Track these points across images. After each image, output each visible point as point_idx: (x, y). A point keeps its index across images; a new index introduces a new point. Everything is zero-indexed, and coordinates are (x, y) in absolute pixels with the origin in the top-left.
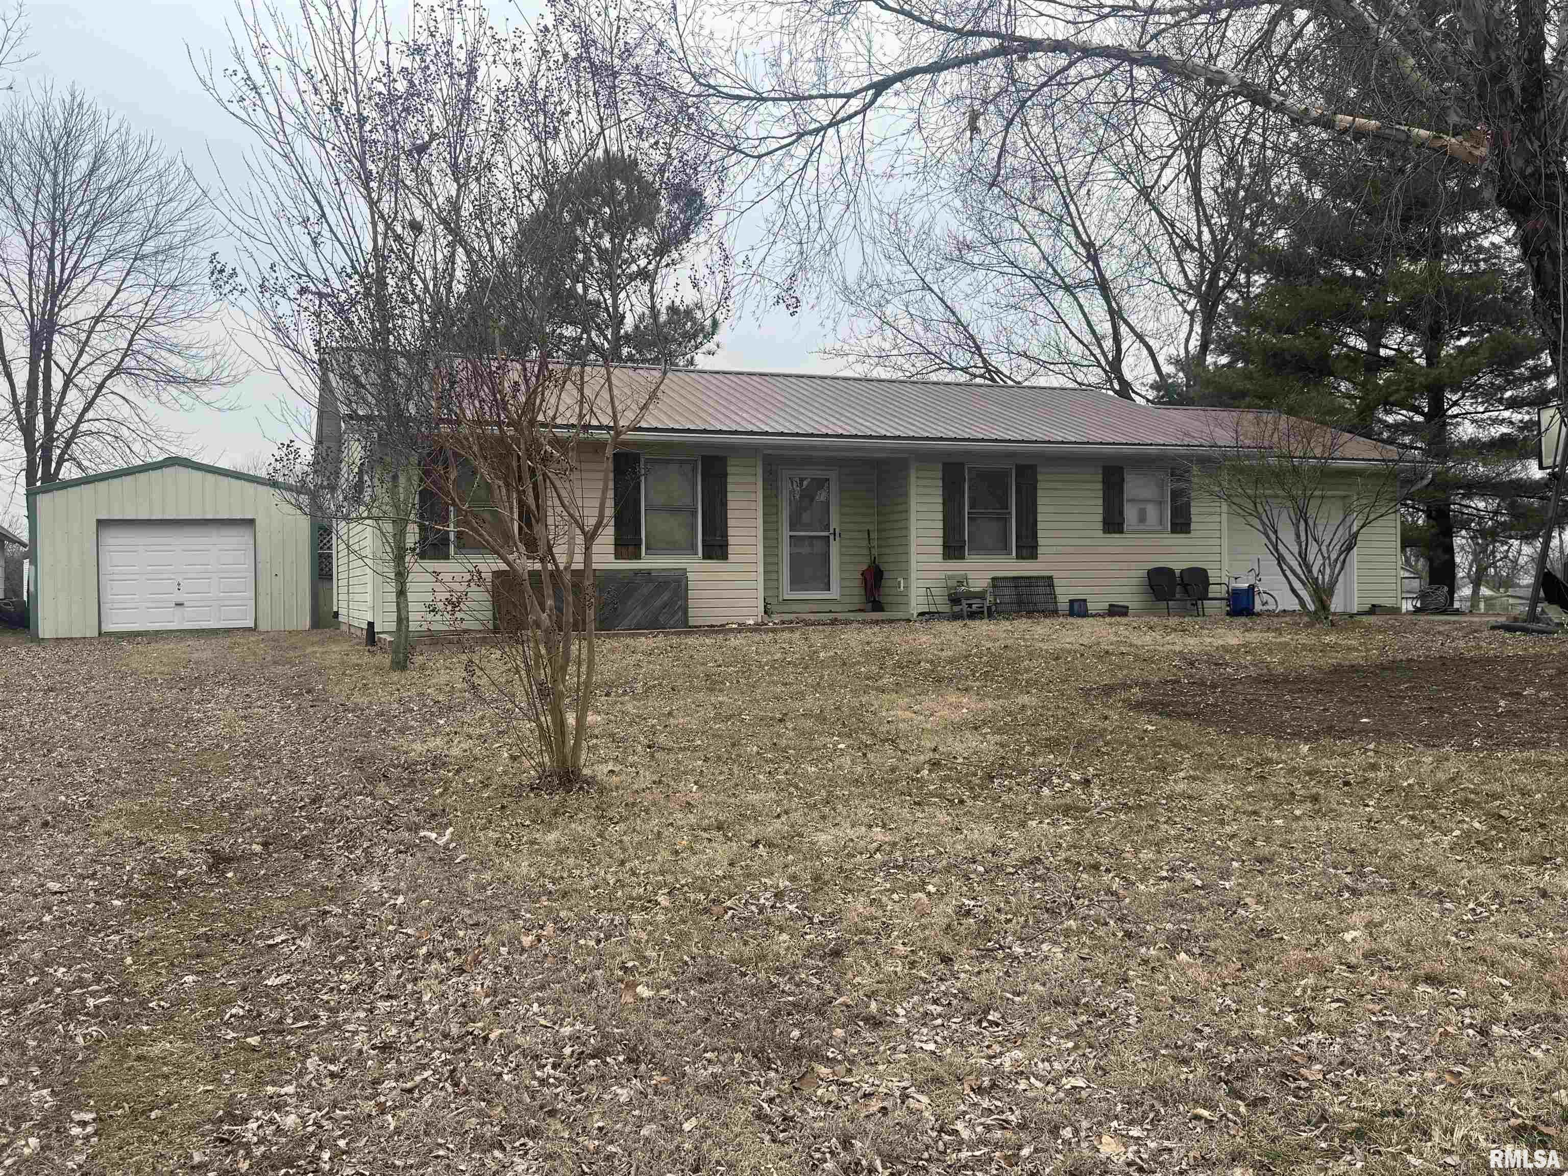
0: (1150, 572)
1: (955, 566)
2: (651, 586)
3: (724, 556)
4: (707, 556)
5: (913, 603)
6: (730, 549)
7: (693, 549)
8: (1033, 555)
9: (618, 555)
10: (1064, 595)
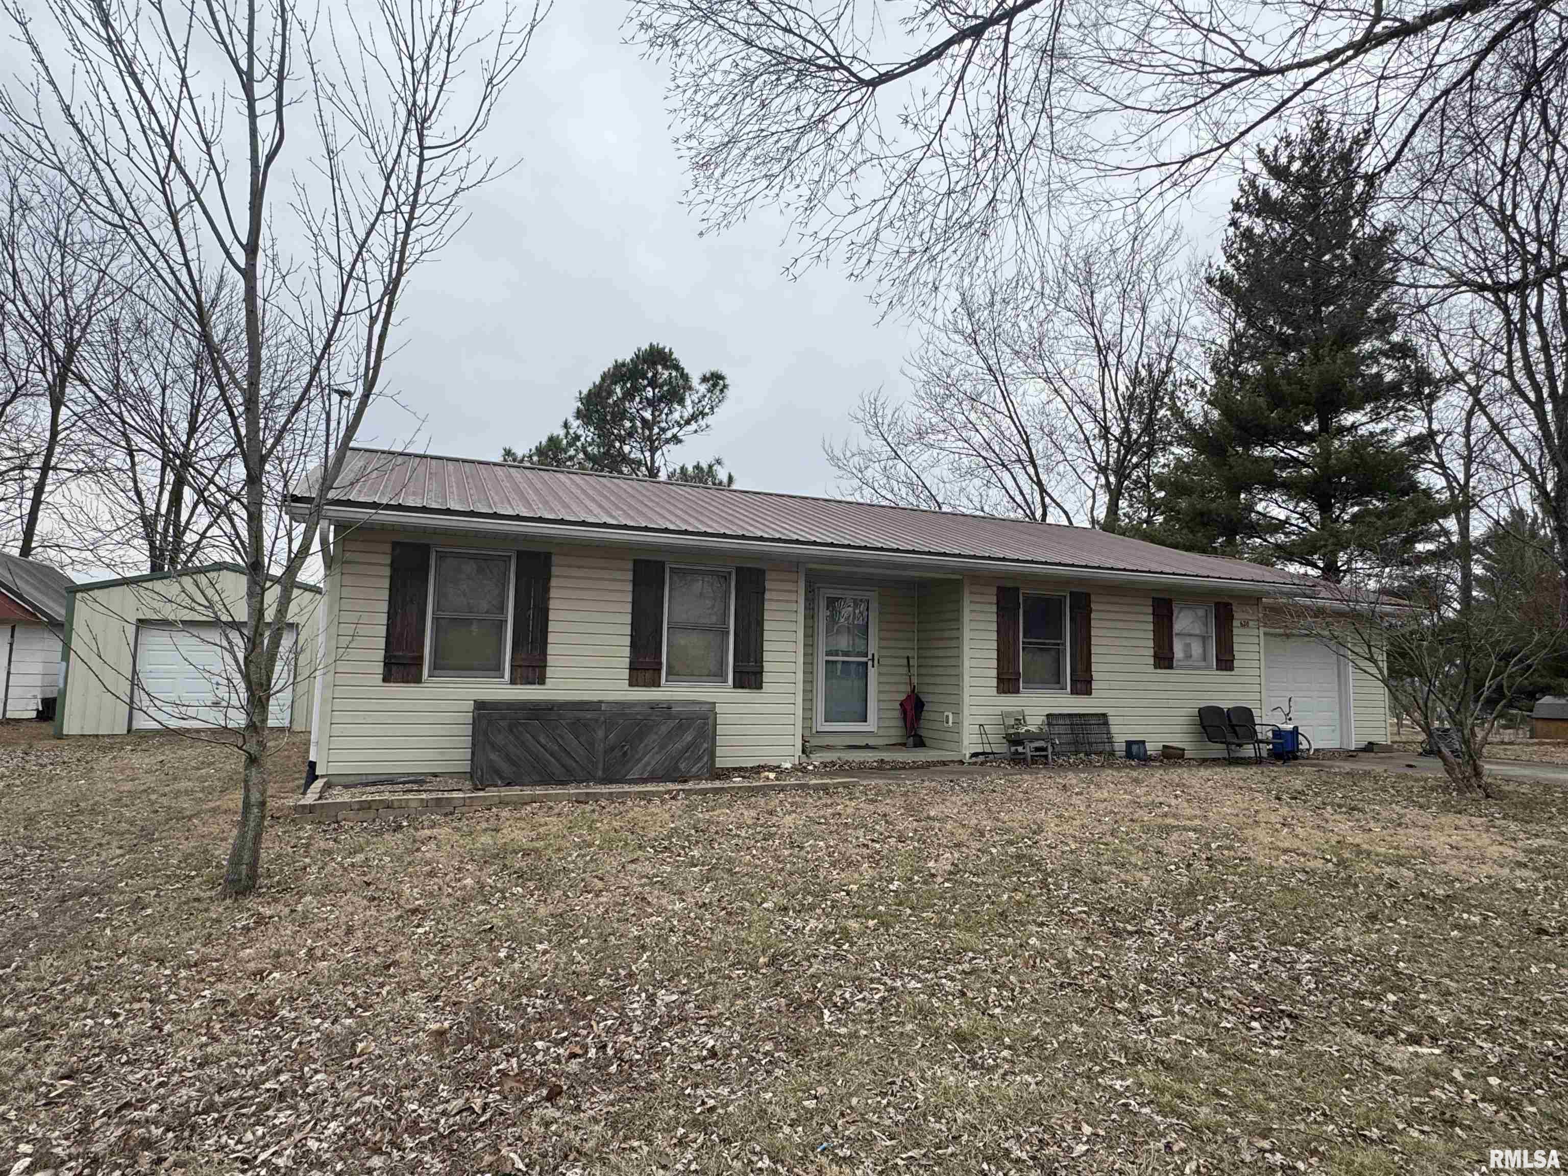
0: (1200, 710)
1: (1010, 702)
2: (672, 724)
3: (758, 686)
4: (739, 684)
5: (966, 742)
6: (766, 677)
7: (720, 675)
8: (1088, 692)
9: (633, 682)
10: (1121, 734)
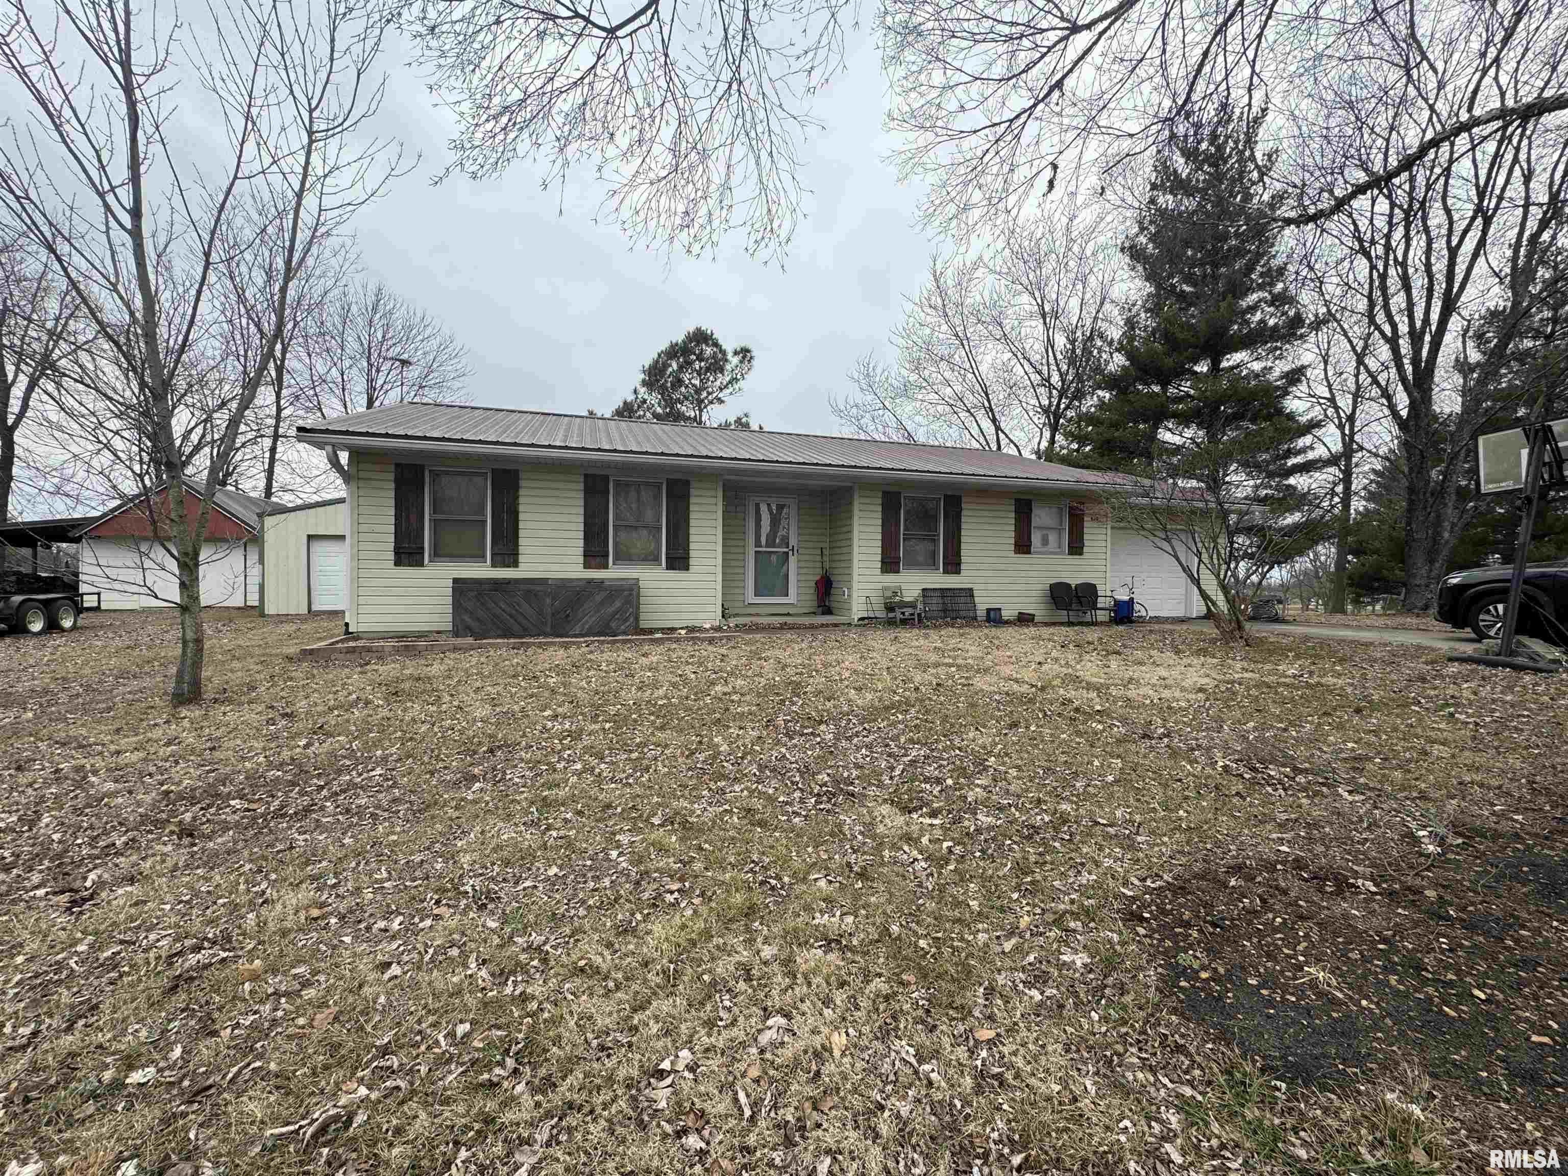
0: (1052, 587)
1: (891, 580)
2: (603, 594)
3: (686, 568)
4: (670, 566)
5: (854, 609)
6: (692, 562)
7: (656, 559)
8: (958, 572)
9: (587, 566)
10: (982, 604)
